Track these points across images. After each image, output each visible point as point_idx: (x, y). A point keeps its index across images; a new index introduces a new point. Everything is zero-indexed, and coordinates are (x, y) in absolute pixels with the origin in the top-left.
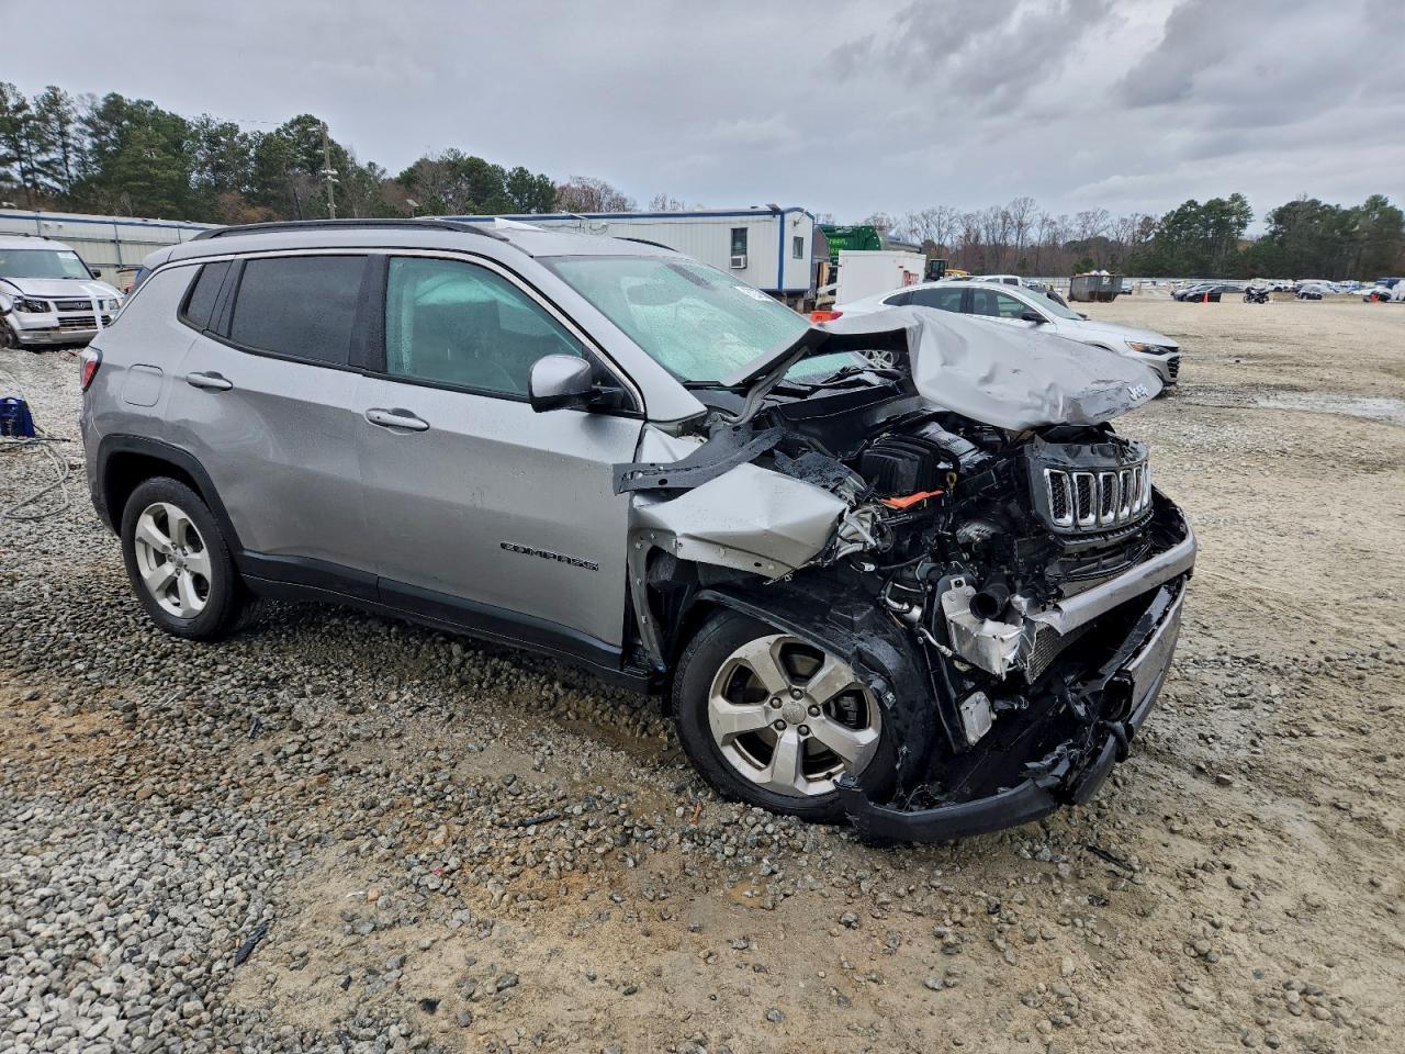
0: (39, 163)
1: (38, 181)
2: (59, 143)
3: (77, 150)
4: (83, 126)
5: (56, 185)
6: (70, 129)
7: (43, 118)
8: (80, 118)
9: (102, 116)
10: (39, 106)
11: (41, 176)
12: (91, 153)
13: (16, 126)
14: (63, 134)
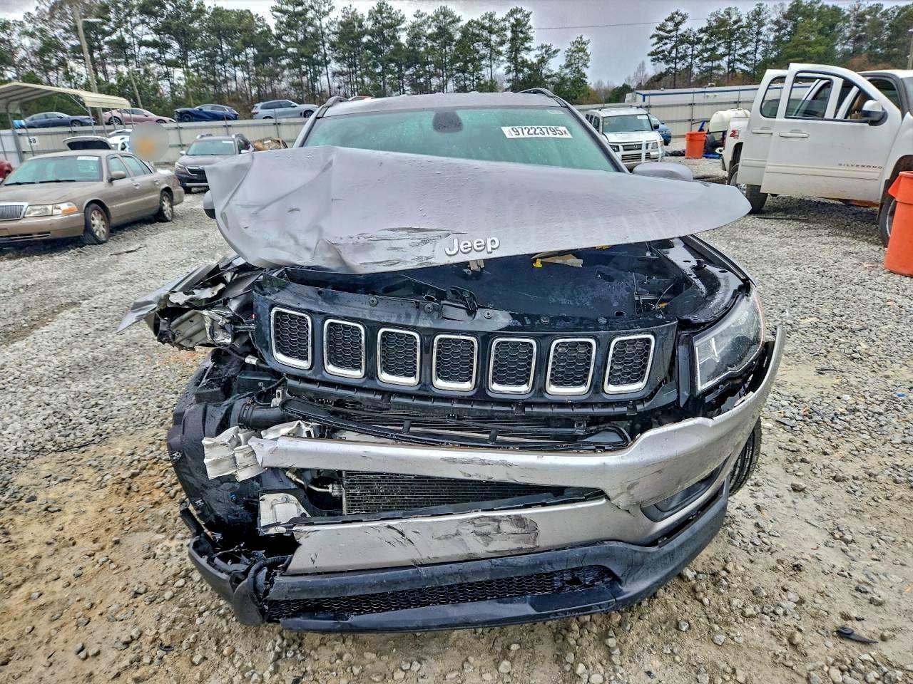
0: (739, 55)
1: (736, 67)
2: (755, 40)
3: (764, 42)
4: (772, 26)
5: (745, 68)
6: (764, 29)
7: (749, 26)
8: (772, 21)
9: (785, 17)
10: (748, 18)
11: (738, 63)
12: (772, 43)
13: (732, 33)
14: (759, 33)
